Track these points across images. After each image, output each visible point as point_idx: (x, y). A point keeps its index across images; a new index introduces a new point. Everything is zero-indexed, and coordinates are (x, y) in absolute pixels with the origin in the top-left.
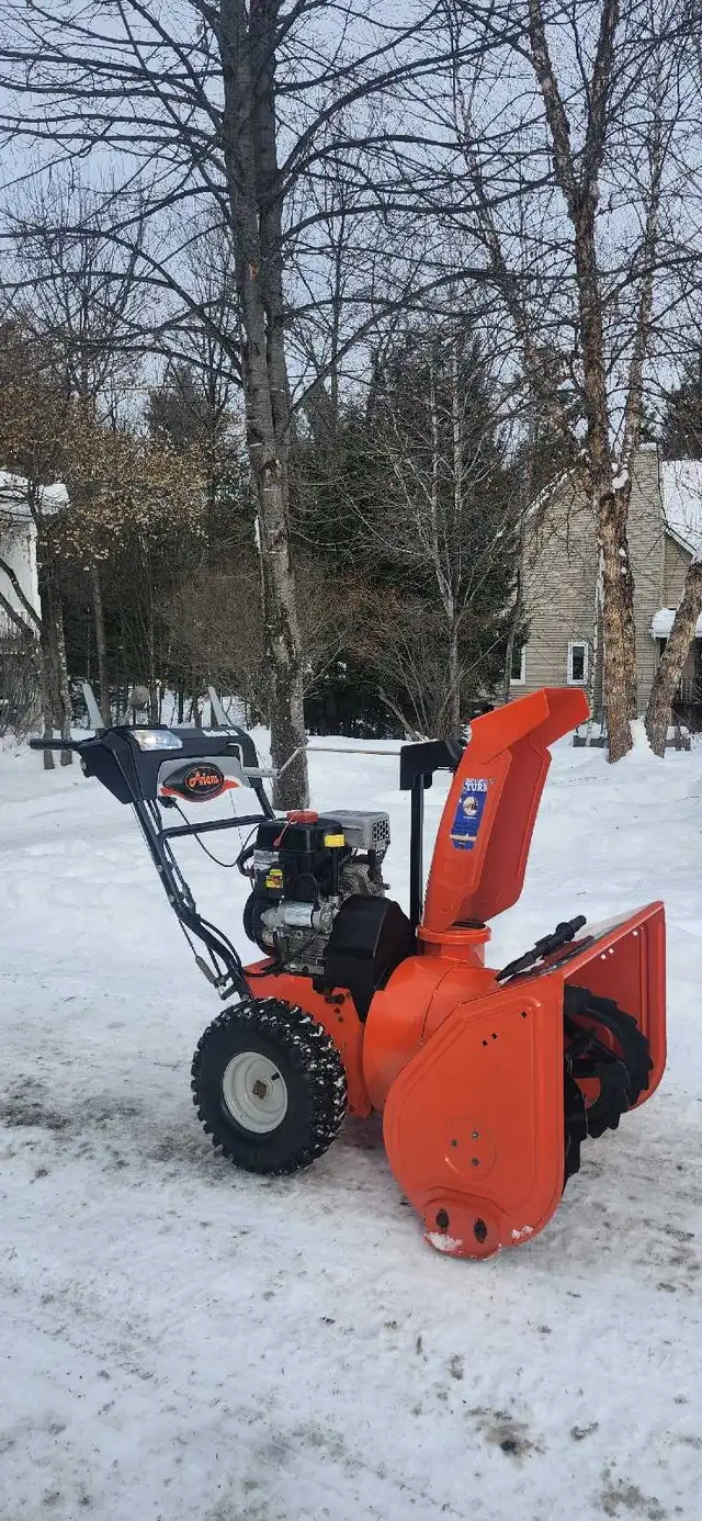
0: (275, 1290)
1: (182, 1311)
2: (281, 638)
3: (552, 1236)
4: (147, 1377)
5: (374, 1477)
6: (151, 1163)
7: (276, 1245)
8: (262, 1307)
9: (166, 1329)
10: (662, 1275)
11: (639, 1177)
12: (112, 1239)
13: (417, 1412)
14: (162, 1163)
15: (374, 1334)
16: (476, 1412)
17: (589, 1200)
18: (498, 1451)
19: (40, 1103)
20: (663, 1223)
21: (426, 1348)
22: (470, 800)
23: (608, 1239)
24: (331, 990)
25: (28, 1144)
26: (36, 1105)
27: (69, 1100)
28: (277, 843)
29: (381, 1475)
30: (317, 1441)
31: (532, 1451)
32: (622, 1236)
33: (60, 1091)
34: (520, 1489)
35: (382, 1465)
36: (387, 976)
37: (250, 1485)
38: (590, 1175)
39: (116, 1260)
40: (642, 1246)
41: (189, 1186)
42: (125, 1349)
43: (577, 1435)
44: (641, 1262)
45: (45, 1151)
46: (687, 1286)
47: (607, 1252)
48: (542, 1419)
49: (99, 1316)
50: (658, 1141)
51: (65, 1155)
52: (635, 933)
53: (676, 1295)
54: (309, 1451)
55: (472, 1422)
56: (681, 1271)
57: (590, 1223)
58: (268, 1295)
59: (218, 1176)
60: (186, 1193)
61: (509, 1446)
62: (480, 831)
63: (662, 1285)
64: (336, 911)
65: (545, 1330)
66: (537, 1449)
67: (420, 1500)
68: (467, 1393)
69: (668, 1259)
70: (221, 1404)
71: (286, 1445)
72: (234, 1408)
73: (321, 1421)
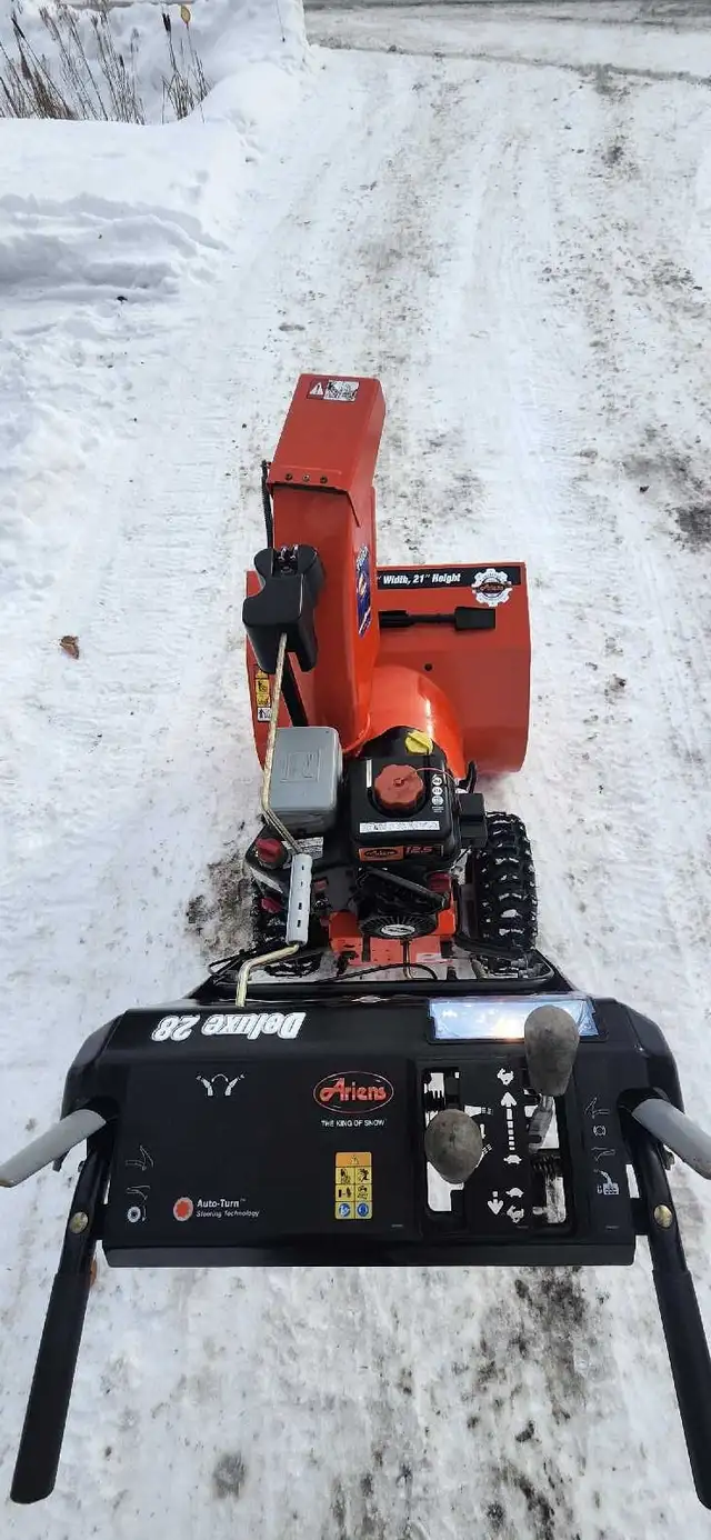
0: (602, 827)
5: (672, 720)
8: (618, 825)
9: (676, 856)
13: (630, 722)
16: (612, 703)
18: (627, 687)
21: (589, 736)
29: (669, 718)
30: (675, 747)
31: (618, 677)
35: (665, 720)
43: (596, 668)
48: (601, 680)
54: (681, 746)
55: (616, 701)
58: (609, 828)
61: (622, 683)
66: (615, 676)
68: (603, 710)
70: (694, 792)
71: (688, 755)
72: (690, 788)
73: (664, 751)
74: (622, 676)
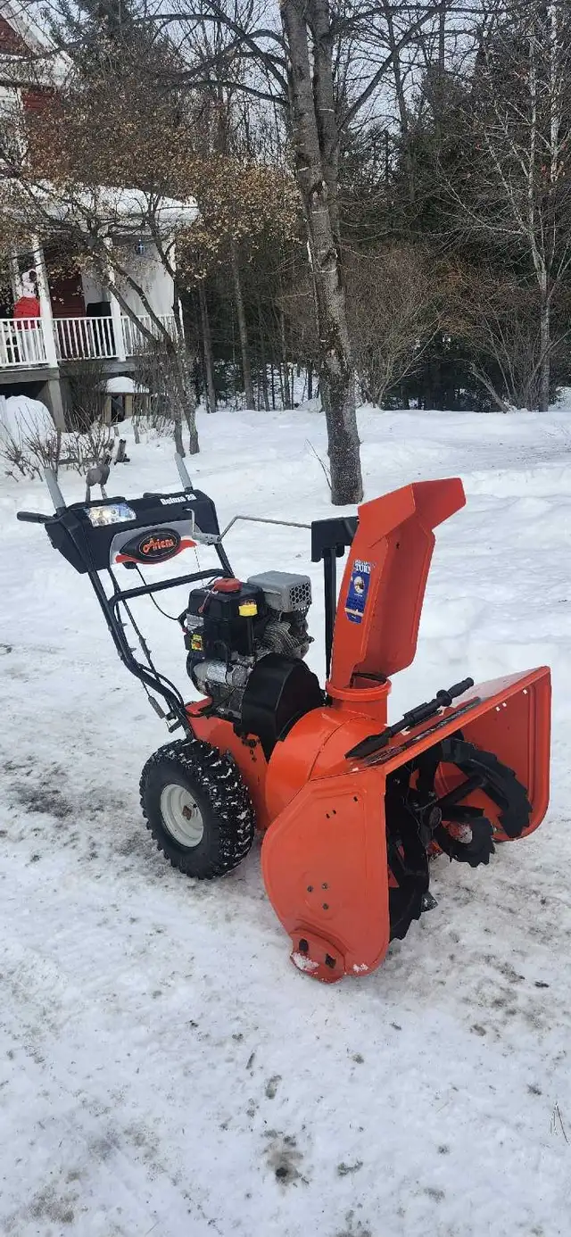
0: (163, 989)
1: (87, 1002)
2: (333, 352)
3: (399, 965)
4: (39, 1060)
5: (169, 1182)
6: (116, 857)
7: (179, 946)
8: (149, 1005)
9: (70, 1017)
10: (478, 1015)
11: (504, 909)
12: (61, 927)
13: (224, 1127)
14: (124, 857)
15: (220, 1044)
16: (271, 1134)
17: (448, 928)
18: (272, 1175)
19: (59, 790)
20: (503, 960)
21: (256, 1064)
22: (358, 580)
23: (447, 972)
24: (247, 734)
25: (35, 830)
26: (56, 792)
27: (81, 789)
28: (200, 610)
29: (175, 1182)
30: (139, 1141)
31: (298, 1182)
32: (462, 970)
33: (76, 780)
34: (275, 1216)
35: (179, 1173)
36: (289, 729)
37: (74, 1176)
38: (461, 901)
39: (56, 948)
40: (474, 984)
41: (134, 882)
42: (35, 1031)
43: (343, 1170)
44: (467, 1000)
45: (45, 838)
46: (497, 1031)
47: (440, 986)
48: (320, 1153)
49: (26, 999)
50: (536, 870)
51: (59, 843)
52: (525, 692)
53: (484, 1039)
54: (131, 1150)
55: (267, 1141)
56: (499, 1014)
57: (436, 955)
58: (157, 994)
59: (160, 874)
60: (133, 888)
61: (282, 1173)
62: (367, 608)
63: (475, 1027)
64: (250, 670)
65: (359, 1060)
66: (303, 1179)
67: (195, 1212)
69: (491, 1001)
70: (82, 1096)
71: (115, 1142)
72: (90, 1100)
73: (150, 1122)
74: (295, 1191)
